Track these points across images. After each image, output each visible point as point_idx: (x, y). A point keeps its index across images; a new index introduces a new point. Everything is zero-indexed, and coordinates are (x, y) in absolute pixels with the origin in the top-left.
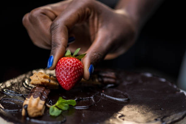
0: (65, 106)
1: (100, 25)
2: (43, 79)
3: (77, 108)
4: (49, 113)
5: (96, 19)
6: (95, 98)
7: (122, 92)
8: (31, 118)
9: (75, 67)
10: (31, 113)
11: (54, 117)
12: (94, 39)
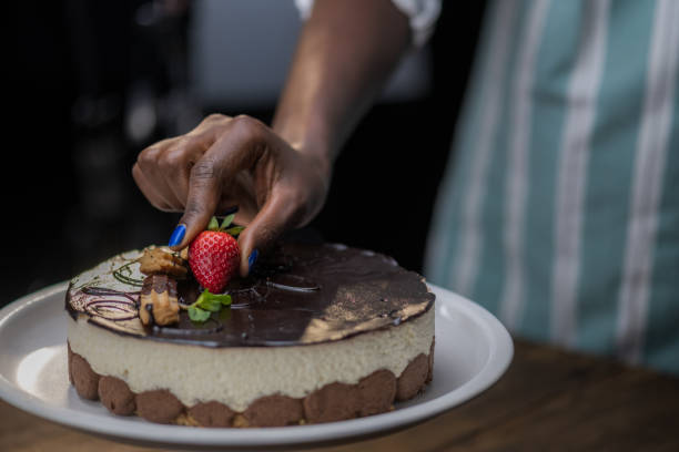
0: (214, 305)
1: (277, 175)
2: (163, 260)
3: (233, 307)
4: (189, 318)
5: (270, 166)
6: (258, 290)
7: (302, 279)
8: (161, 327)
9: (228, 251)
10: (159, 319)
11: (199, 324)
12: (264, 202)
